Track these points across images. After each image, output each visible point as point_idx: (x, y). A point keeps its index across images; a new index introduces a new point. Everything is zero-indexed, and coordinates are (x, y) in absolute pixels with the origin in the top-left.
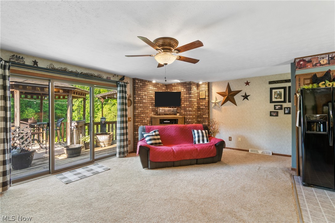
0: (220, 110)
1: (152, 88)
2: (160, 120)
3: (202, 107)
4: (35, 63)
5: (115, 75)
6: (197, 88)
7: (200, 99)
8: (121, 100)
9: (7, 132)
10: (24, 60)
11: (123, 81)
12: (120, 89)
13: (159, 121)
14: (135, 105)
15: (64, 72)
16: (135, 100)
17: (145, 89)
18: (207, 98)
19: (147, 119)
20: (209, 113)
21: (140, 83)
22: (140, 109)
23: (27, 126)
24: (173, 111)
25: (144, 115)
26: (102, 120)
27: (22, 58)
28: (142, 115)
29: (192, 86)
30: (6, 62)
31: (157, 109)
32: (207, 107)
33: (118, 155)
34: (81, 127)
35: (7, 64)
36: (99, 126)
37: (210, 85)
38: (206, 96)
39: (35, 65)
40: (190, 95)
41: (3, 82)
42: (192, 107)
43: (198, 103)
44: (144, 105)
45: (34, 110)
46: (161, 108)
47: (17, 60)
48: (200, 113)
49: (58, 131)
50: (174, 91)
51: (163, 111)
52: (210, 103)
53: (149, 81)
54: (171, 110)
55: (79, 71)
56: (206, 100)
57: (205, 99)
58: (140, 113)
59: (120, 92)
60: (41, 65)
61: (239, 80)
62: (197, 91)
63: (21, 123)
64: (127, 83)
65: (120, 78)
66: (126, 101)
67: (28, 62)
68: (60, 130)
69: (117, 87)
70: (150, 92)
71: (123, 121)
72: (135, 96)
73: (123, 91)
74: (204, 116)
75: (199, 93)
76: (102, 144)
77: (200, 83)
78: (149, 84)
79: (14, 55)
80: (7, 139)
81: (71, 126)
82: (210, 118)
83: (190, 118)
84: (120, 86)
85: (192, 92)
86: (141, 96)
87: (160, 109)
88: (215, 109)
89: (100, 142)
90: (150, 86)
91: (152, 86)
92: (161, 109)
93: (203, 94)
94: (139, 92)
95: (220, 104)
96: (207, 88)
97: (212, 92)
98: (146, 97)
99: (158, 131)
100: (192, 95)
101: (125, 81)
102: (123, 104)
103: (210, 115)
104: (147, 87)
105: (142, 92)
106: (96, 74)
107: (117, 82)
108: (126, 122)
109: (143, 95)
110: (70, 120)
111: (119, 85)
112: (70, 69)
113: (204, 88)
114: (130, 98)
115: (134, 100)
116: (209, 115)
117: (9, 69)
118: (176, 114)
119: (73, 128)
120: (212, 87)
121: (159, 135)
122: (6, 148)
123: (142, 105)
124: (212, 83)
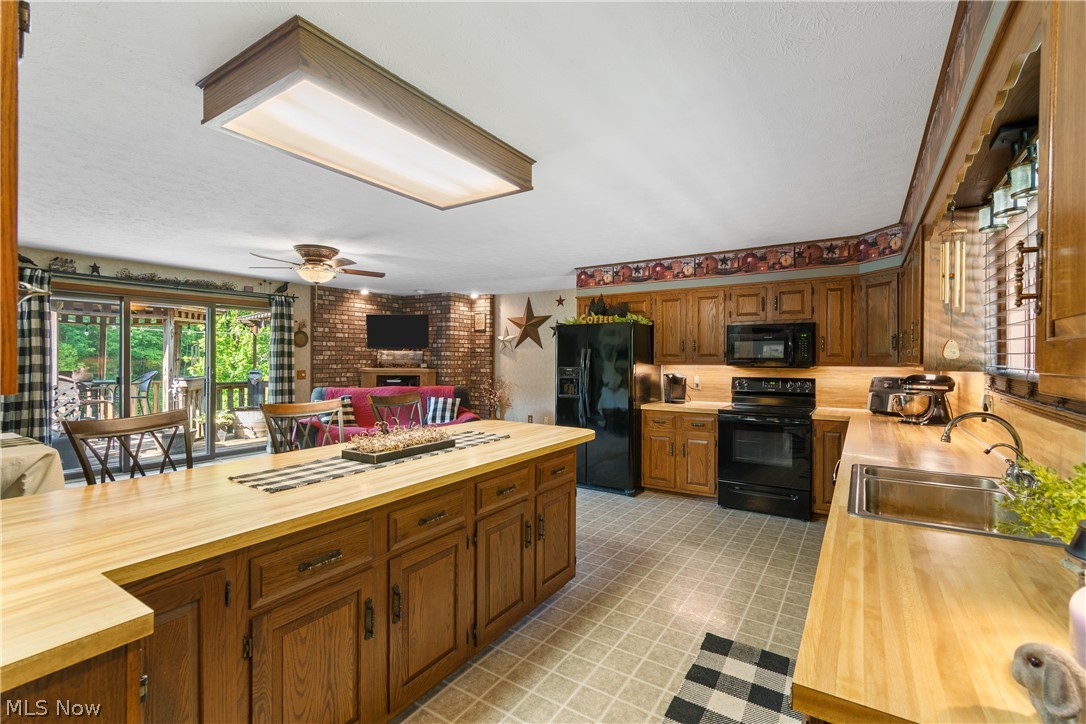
0: (513, 357)
1: (363, 306)
2: (378, 377)
3: (478, 350)
4: (95, 268)
5: (264, 281)
6: (471, 308)
7: (476, 331)
8: (278, 333)
9: (45, 391)
10: (75, 265)
11: (285, 294)
12: (276, 310)
13: (375, 380)
14: (315, 343)
15: (151, 280)
16: (315, 334)
17: (341, 308)
18: (488, 329)
19: (348, 375)
20: (492, 363)
21: (330, 295)
22: (329, 353)
23: (71, 385)
24: (413, 359)
25: (340, 366)
26: (251, 376)
27: (72, 261)
28: (335, 366)
29: (452, 303)
30: (43, 271)
31: (375, 353)
32: (488, 350)
33: (269, 449)
34: (197, 391)
35: (46, 275)
36: (246, 390)
37: (497, 302)
38: (488, 325)
39: (95, 274)
40: (448, 324)
41: (40, 306)
42: (453, 349)
43: (472, 341)
44: (338, 344)
45: (74, 347)
46: (385, 352)
47: (62, 266)
48: (475, 362)
49: (144, 401)
50: (418, 313)
51: (391, 358)
52: (497, 342)
53: (352, 291)
54: (408, 355)
55: (182, 278)
56: (487, 334)
57: (484, 331)
58: (328, 362)
59: (276, 318)
60: (104, 272)
61: (545, 294)
62: (469, 314)
63: (60, 379)
64: (293, 298)
65: (277, 286)
66: (290, 336)
67: (82, 268)
68: (147, 397)
69: (271, 306)
70: (357, 314)
71: (283, 378)
72: (315, 324)
73: (282, 316)
74: (482, 370)
75: (473, 318)
76: (248, 432)
77: (474, 296)
78: (352, 296)
79: (57, 259)
80: (45, 402)
81: (170, 387)
82: (496, 373)
83: (447, 375)
84: (276, 305)
85: (452, 316)
86: (329, 325)
87: (383, 354)
88: (505, 354)
89: (243, 427)
90: (357, 301)
91: (362, 302)
92: (385, 355)
93: (482, 321)
94: (325, 316)
95: (515, 343)
96: (489, 309)
97: (499, 317)
98: (346, 326)
99: (350, 398)
100: (452, 324)
101: (289, 292)
102: (282, 341)
103: (496, 369)
104: (348, 304)
105: (333, 316)
106: (219, 282)
107: (270, 295)
108: (290, 380)
109: (337, 321)
110: (170, 375)
111: (274, 303)
112: (162, 275)
113: (483, 306)
114: (304, 330)
115: (312, 333)
116: (493, 369)
117: (49, 284)
118: (419, 366)
119: (174, 391)
120: (499, 305)
121: (351, 405)
122: (44, 417)
123: (333, 344)
124: (499, 296)
